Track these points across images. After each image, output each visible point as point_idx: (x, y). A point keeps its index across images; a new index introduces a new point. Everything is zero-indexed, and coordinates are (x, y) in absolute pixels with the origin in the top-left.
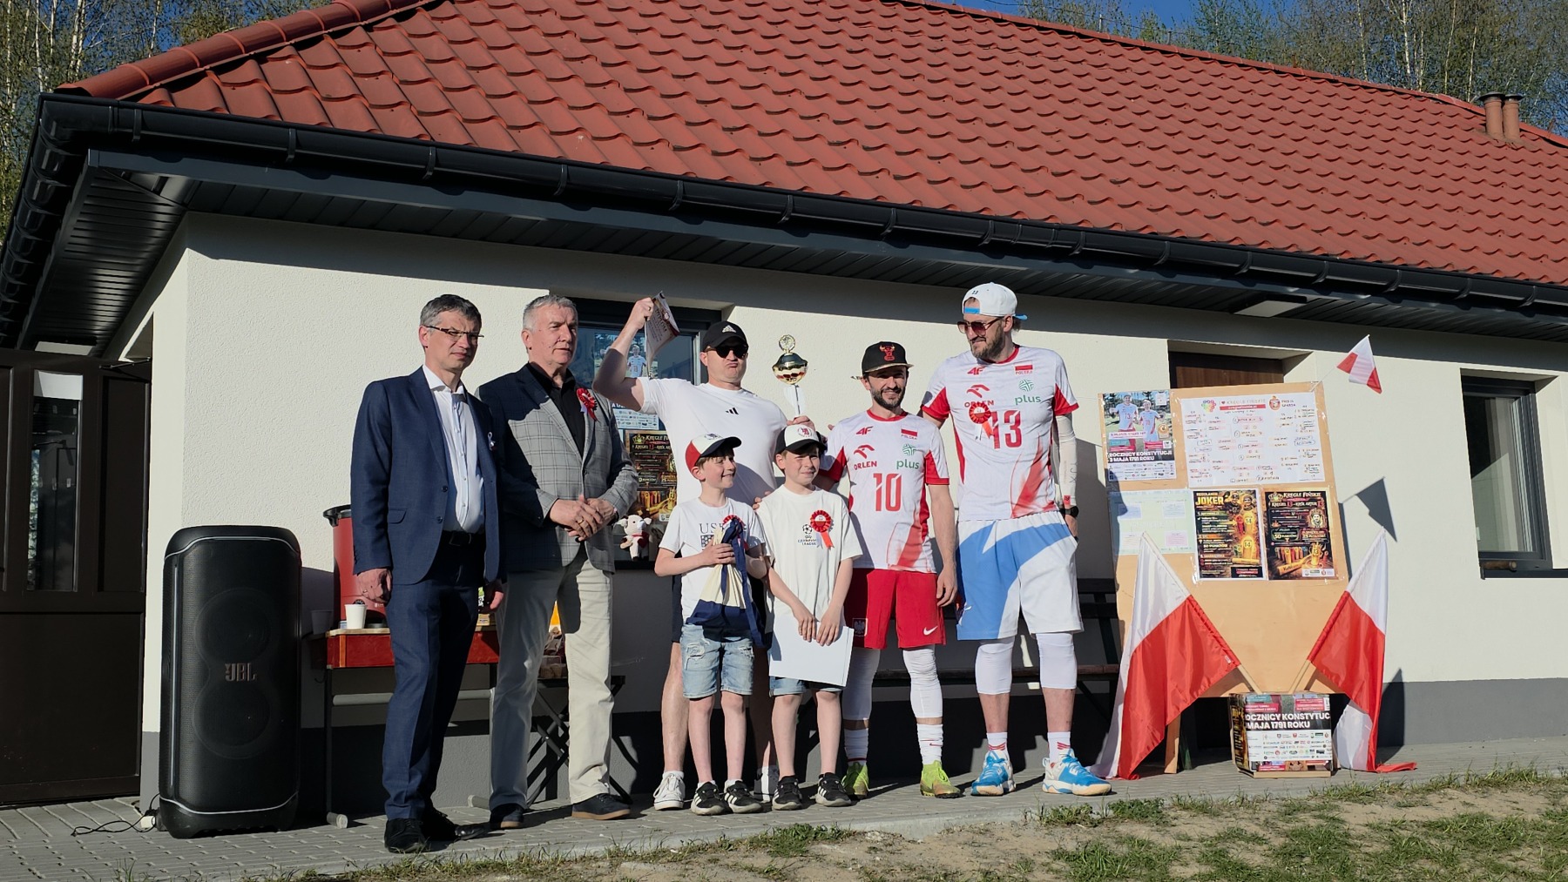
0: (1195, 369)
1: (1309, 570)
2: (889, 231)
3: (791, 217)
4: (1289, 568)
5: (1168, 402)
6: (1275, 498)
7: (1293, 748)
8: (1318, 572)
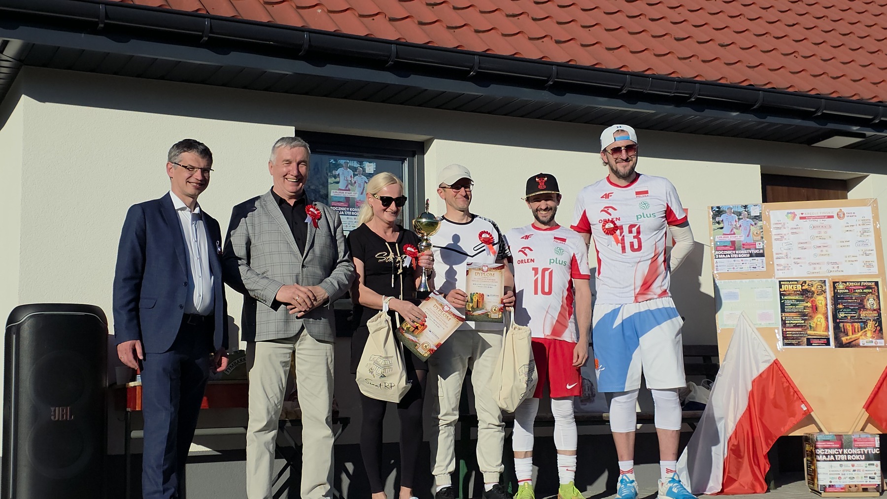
0: (780, 188)
1: (865, 341)
2: (551, 83)
3: (478, 73)
4: (851, 339)
5: (760, 213)
6: (840, 286)
7: (852, 474)
8: (872, 342)
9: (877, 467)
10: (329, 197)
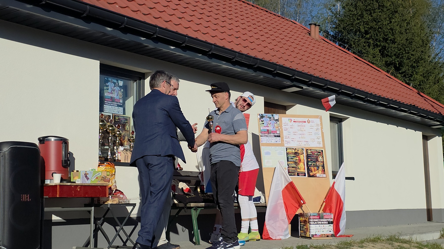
1: (319, 175)
2: (211, 53)
3: (186, 45)
4: (313, 173)
5: (278, 118)
6: (309, 151)
7: (323, 230)
8: (321, 175)
9: (332, 226)
10: (104, 96)
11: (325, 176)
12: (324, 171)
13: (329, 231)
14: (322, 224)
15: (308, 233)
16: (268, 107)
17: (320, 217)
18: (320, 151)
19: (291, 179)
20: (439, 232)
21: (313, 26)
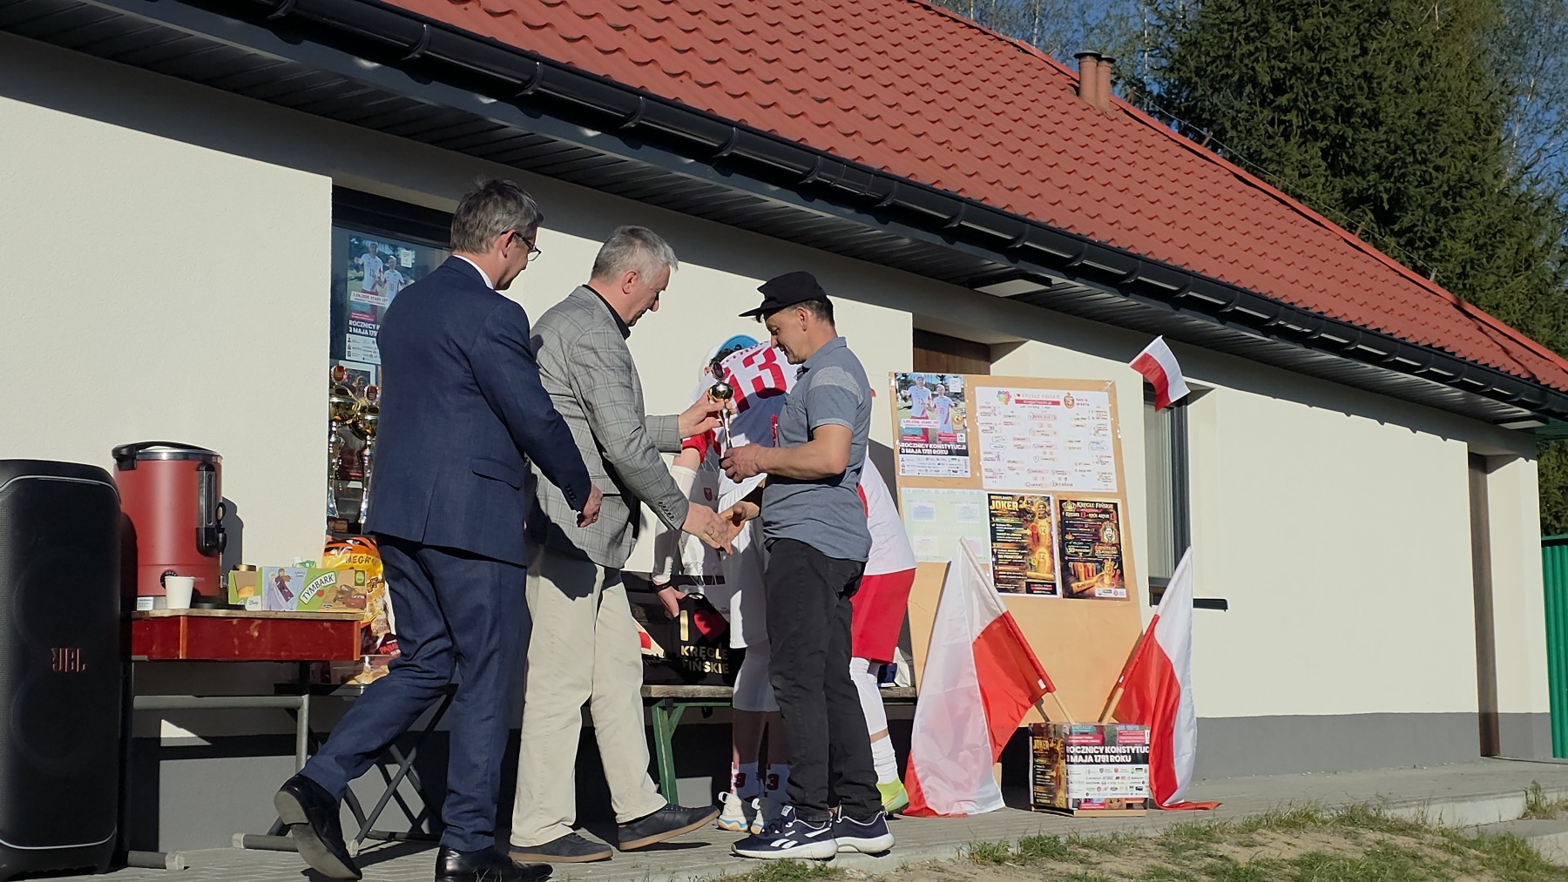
1: (1102, 590)
4: (1083, 585)
5: (963, 389)
6: (1069, 507)
7: (1115, 783)
8: (1110, 591)
9: (1145, 772)
10: (348, 302)
11: (1125, 596)
12: (1120, 577)
13: (1137, 789)
14: (1110, 763)
15: (1061, 794)
16: (926, 349)
17: (1104, 738)
18: (1107, 506)
19: (1004, 603)
20: (1520, 795)
21: (1089, 63)
